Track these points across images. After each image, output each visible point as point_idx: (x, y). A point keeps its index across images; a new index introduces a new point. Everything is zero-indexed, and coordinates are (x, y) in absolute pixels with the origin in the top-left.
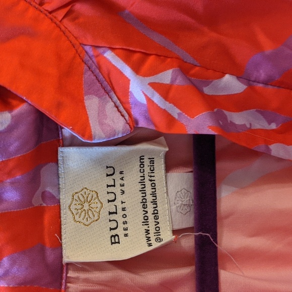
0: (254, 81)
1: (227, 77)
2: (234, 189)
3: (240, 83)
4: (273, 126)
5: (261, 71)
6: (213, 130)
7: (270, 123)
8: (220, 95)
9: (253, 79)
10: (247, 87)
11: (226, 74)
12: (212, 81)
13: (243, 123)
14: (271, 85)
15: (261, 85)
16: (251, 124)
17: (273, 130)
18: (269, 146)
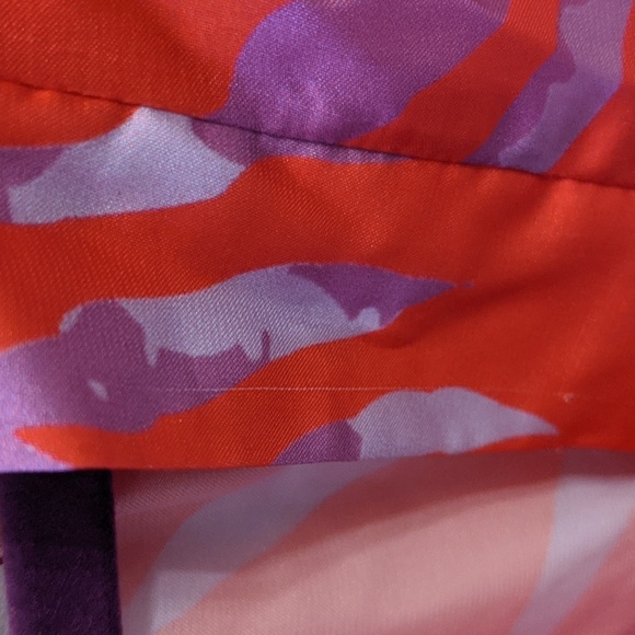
0: (281, 135)
1: (142, 123)
2: (209, 580)
3: (210, 153)
4: (370, 320)
5: (312, 88)
6: (44, 446)
7: (353, 312)
8: (108, 218)
9: (272, 124)
10: (242, 168)
11: (137, 105)
12: (58, 152)
13: (226, 346)
14: (359, 148)
15: (311, 152)
16: (266, 339)
17: (368, 338)
18: (349, 422)
